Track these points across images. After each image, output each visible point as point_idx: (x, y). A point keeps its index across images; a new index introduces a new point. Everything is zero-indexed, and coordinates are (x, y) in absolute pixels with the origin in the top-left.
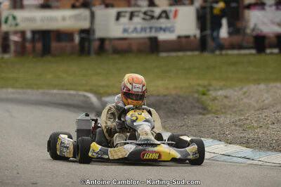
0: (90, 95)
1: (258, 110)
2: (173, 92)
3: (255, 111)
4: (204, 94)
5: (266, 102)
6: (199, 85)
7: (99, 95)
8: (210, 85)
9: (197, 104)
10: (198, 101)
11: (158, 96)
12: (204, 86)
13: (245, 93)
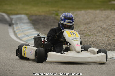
0: (4, 15)
1: (85, 24)
2: (43, 14)
3: (84, 24)
4: (57, 15)
5: (88, 20)
6: (53, 10)
7: (9, 15)
8: (58, 10)
9: (55, 21)
10: (55, 19)
11: (36, 16)
12: (56, 11)
13: (76, 15)
